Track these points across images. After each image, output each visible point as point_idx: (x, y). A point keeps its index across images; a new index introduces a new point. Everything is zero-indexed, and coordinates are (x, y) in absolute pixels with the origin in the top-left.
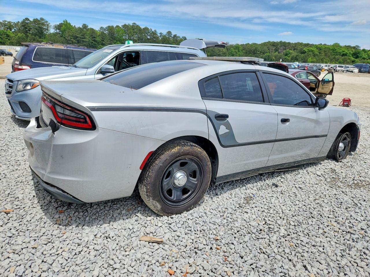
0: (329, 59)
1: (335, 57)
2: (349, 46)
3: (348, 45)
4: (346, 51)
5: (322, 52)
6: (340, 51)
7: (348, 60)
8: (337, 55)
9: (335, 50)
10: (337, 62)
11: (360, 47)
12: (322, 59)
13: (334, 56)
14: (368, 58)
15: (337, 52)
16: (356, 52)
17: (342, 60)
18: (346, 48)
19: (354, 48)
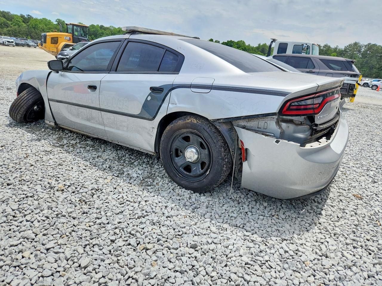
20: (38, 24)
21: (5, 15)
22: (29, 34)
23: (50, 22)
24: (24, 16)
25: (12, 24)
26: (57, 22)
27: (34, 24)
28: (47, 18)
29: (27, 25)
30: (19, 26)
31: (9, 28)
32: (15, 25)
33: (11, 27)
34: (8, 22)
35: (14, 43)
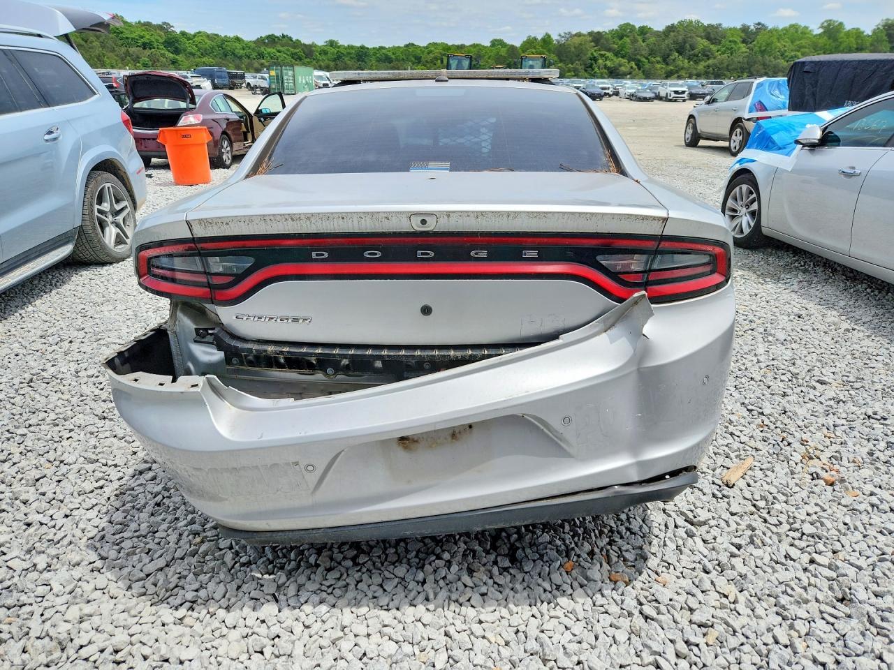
0: (116, 56)
1: (128, 51)
2: (148, 24)
3: (146, 21)
4: (147, 37)
5: (91, 38)
6: (133, 36)
7: (162, 59)
8: (129, 45)
9: (122, 33)
10: (138, 65)
11: (172, 26)
12: (99, 56)
13: (123, 49)
14: (199, 53)
15: (127, 38)
16: (171, 39)
17: (148, 59)
18: (143, 28)
19: (160, 27)
20: (775, 40)
21: (709, 33)
22: (746, 69)
23: (805, 32)
24: (749, 27)
25: (718, 51)
26: (822, 27)
27: (764, 44)
28: (799, 24)
29: (748, 48)
30: (732, 54)
31: (710, 62)
32: (723, 53)
33: (715, 58)
34: (712, 46)
35: (686, 93)
